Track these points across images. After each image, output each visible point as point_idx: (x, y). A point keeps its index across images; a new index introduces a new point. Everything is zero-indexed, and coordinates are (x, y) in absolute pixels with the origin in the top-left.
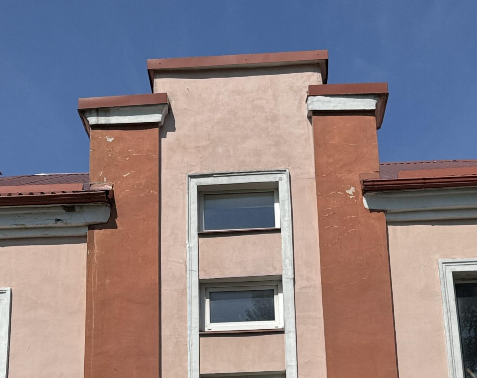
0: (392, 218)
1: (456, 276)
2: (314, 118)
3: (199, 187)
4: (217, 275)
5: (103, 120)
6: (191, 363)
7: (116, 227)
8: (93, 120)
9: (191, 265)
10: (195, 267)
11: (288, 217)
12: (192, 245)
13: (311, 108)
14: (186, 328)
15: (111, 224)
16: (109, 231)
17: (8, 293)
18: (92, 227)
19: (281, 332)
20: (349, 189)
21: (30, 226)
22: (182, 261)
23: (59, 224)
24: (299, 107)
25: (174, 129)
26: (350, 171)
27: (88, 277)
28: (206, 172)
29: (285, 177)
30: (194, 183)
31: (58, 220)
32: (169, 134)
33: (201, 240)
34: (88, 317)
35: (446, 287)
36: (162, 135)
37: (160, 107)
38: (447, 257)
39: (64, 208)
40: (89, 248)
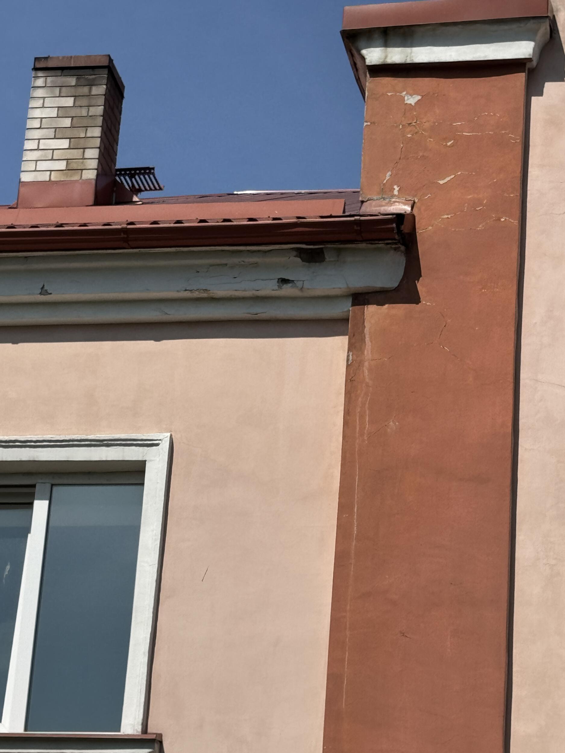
5: (398, 55)
7: (416, 300)
8: (375, 54)
15: (405, 292)
16: (399, 309)
17: (165, 446)
18: (361, 298)
21: (220, 293)
23: (287, 290)
27: (347, 413)
31: (284, 281)
32: (549, 87)
36: (533, 88)
37: (531, 25)
39: (300, 253)
40: (351, 347)
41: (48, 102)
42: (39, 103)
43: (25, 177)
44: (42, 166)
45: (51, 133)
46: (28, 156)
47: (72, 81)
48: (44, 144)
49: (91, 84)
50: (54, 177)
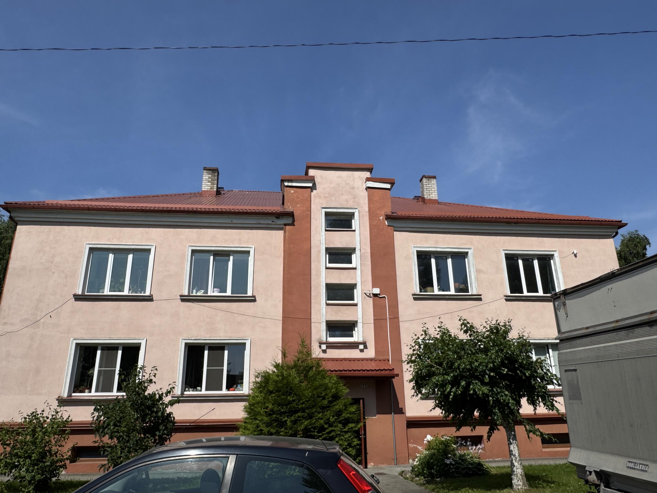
0: (396, 229)
1: (418, 252)
2: (368, 189)
3: (325, 212)
4: (332, 246)
5: (290, 184)
6: (322, 279)
7: (294, 225)
8: (286, 184)
9: (322, 242)
10: (324, 243)
11: (358, 226)
12: (323, 234)
13: (367, 186)
14: (320, 265)
15: (293, 224)
16: (292, 227)
17: (254, 248)
18: (285, 225)
19: (355, 269)
20: (380, 217)
21: (262, 223)
22: (319, 240)
23: (273, 223)
24: (362, 184)
25: (316, 189)
26: (381, 211)
27: (284, 244)
28: (328, 207)
29: (357, 210)
30: (324, 210)
31: (273, 221)
32: (314, 191)
33: (326, 232)
34: (284, 259)
35: (414, 256)
36: (312, 191)
37: (312, 181)
38: (414, 245)
39: (276, 217)
40: (284, 233)
41: (207, 176)
42: (205, 176)
43: (203, 189)
44: (206, 187)
45: (207, 181)
46: (203, 185)
47: (211, 172)
48: (206, 183)
49: (215, 173)
50: (208, 190)
